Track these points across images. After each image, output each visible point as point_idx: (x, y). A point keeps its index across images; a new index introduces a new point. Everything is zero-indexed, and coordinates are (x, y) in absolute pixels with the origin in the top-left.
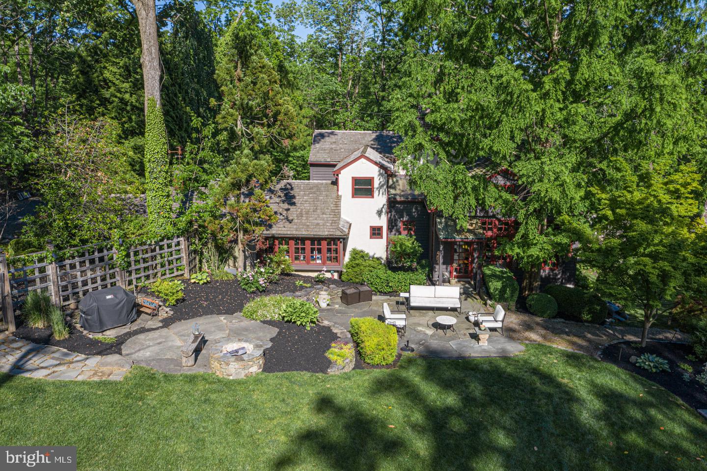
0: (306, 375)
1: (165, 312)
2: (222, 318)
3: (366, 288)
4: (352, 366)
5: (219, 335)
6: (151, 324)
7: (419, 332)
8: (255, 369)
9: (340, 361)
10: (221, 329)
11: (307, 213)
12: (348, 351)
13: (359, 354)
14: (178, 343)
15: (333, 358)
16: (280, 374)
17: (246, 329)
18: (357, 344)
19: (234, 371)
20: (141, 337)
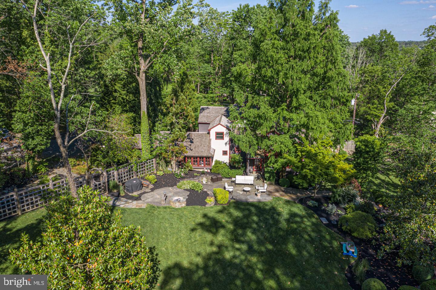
0: (199, 207)
1: (151, 186)
2: (170, 188)
3: (220, 176)
4: (214, 204)
5: (171, 194)
6: (147, 190)
7: (237, 193)
8: (184, 205)
9: (210, 203)
10: (170, 192)
11: (198, 146)
12: (212, 199)
13: (216, 200)
14: (158, 197)
15: (207, 202)
16: (191, 206)
17: (179, 192)
18: (216, 197)
19: (178, 205)
20: (146, 195)
